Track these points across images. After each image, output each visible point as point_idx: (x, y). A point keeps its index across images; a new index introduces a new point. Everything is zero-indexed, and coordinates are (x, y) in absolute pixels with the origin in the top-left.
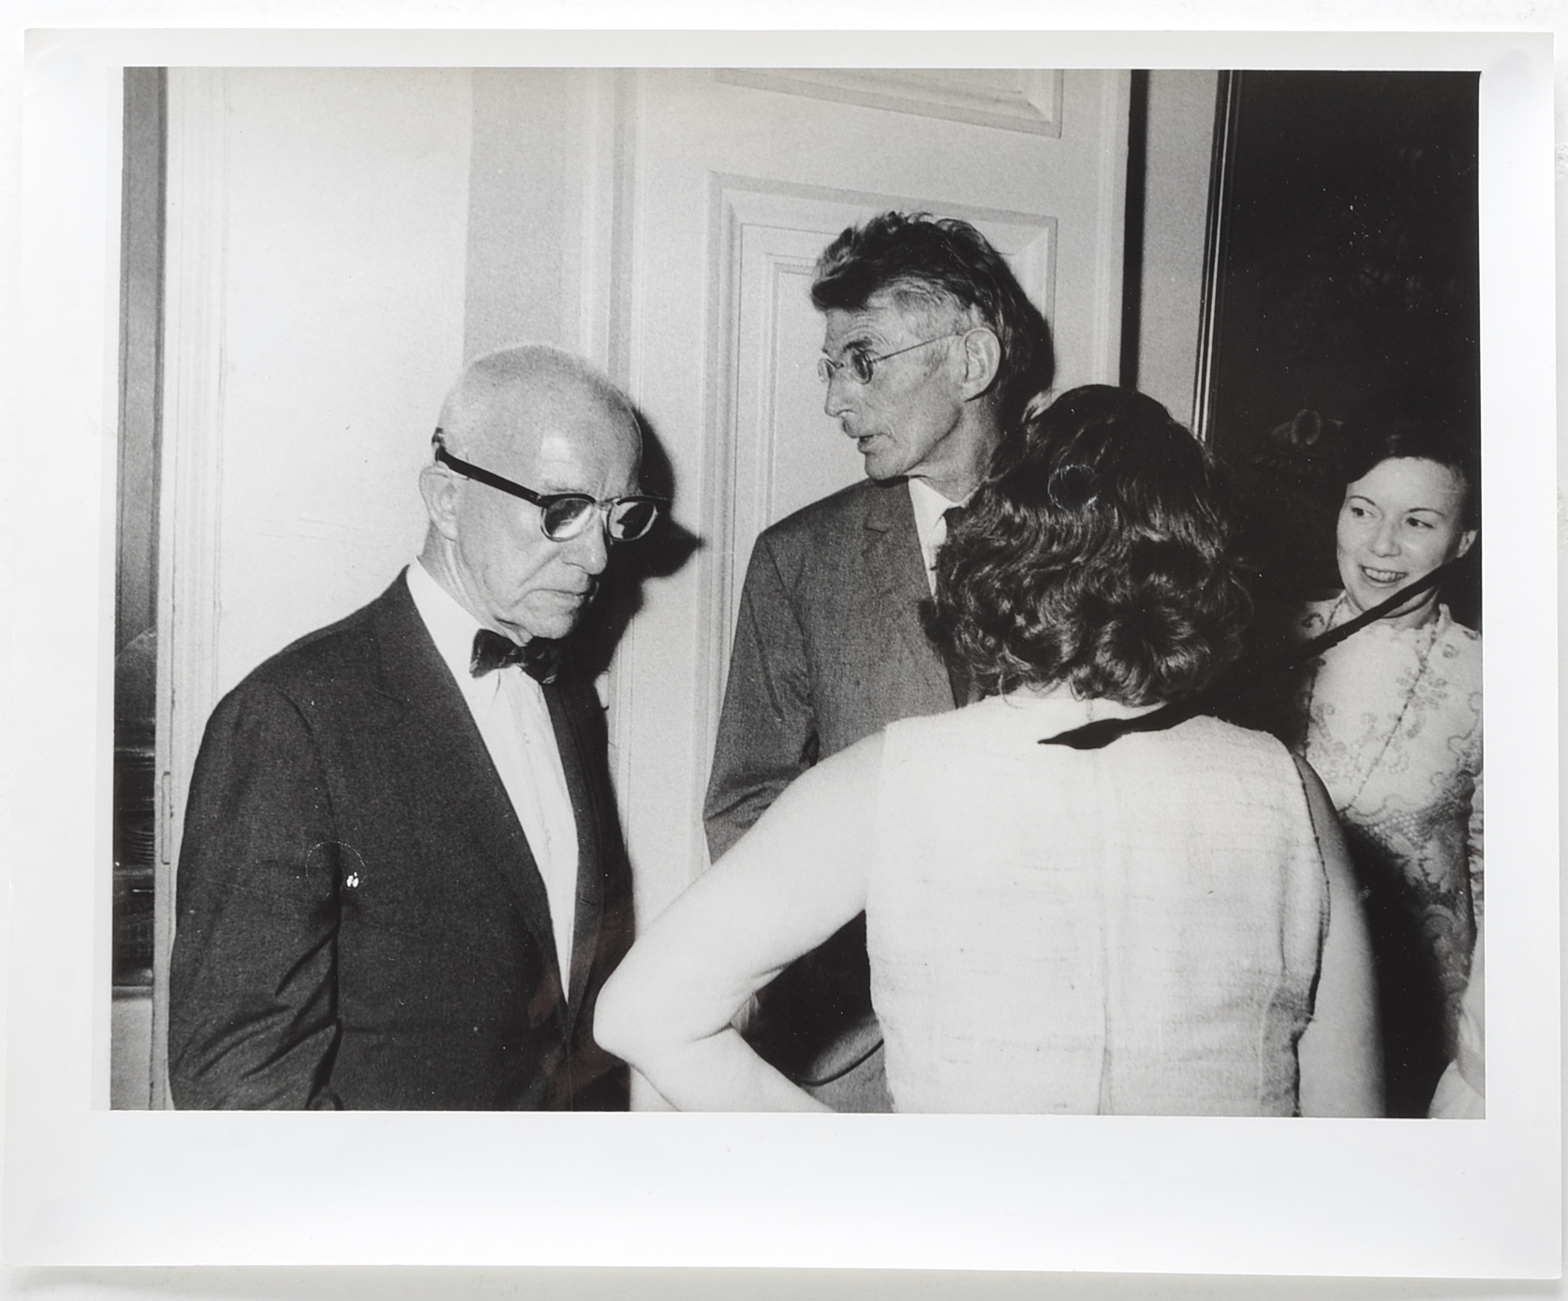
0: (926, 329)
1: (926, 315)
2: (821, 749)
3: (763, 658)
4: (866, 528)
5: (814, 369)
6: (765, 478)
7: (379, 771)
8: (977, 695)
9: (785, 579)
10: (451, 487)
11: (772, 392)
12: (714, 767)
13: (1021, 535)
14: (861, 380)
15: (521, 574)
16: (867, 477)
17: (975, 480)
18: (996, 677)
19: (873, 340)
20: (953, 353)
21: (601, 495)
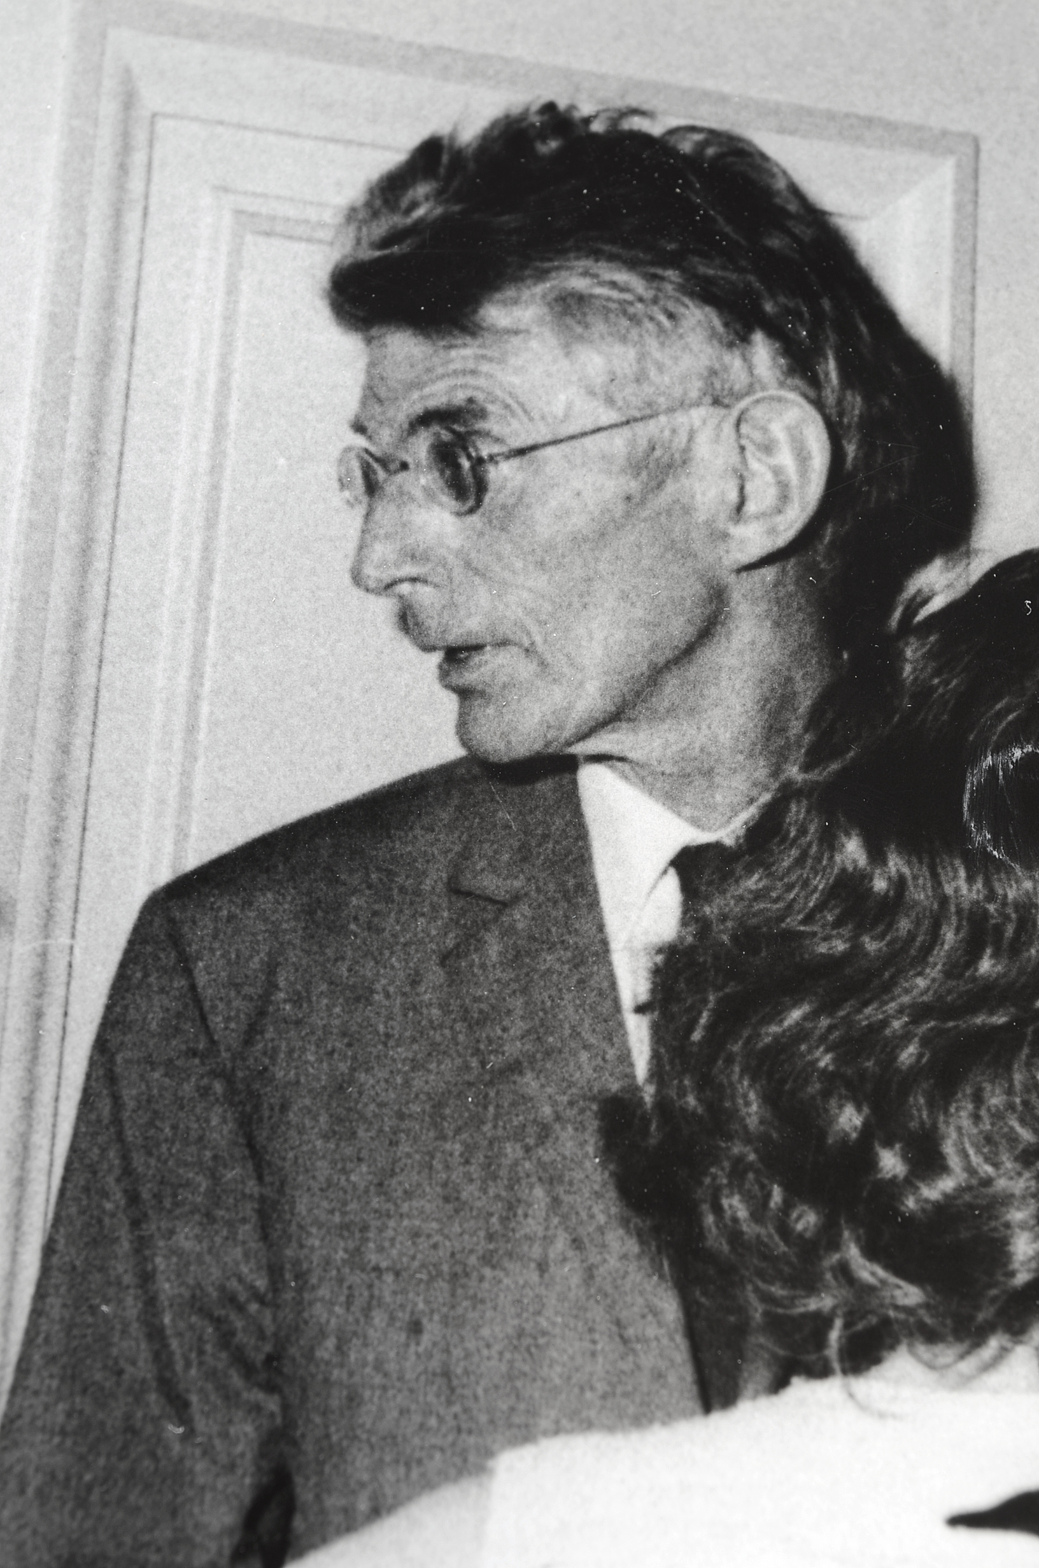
0: (630, 389)
1: (632, 353)
2: (298, 1523)
3: (142, 1245)
4: (454, 889)
5: (328, 471)
6: (178, 744)
8: (763, 1374)
9: (217, 1021)
11: (211, 523)
13: (890, 926)
14: (454, 504)
16: (458, 752)
17: (761, 772)
18: (822, 1322)
19: (490, 408)
20: (703, 448)
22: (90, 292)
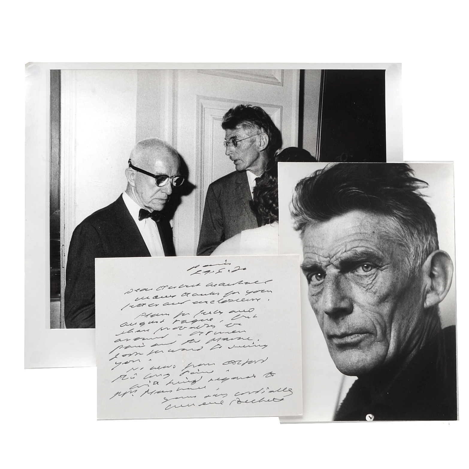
0: (250, 134)
1: (250, 130)
2: (225, 237)
3: (211, 215)
4: (236, 183)
5: (223, 144)
6: (211, 170)
7: (116, 244)
8: (264, 224)
9: (216, 196)
10: (133, 174)
11: (212, 149)
12: (199, 242)
13: (274, 184)
14: (234, 146)
15: (151, 195)
16: (236, 170)
17: (263, 171)
18: (269, 219)
19: (237, 136)
20: (257, 139)
21: (170, 175)
22: (200, 127)
